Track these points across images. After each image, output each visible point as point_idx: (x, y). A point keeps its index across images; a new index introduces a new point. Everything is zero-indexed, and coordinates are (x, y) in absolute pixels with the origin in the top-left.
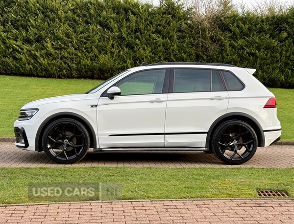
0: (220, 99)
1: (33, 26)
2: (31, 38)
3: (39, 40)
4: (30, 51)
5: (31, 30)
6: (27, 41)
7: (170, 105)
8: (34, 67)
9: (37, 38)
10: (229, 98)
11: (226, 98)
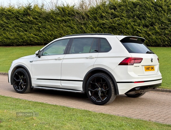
0: (92, 58)
1: (148, 17)
2: (147, 24)
3: (152, 24)
4: (146, 32)
5: (147, 19)
6: (146, 26)
7: (65, 61)
8: (149, 41)
9: (151, 23)
10: (97, 57)
11: (95, 57)
